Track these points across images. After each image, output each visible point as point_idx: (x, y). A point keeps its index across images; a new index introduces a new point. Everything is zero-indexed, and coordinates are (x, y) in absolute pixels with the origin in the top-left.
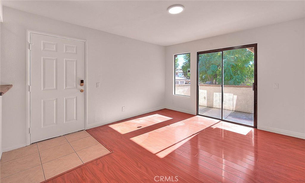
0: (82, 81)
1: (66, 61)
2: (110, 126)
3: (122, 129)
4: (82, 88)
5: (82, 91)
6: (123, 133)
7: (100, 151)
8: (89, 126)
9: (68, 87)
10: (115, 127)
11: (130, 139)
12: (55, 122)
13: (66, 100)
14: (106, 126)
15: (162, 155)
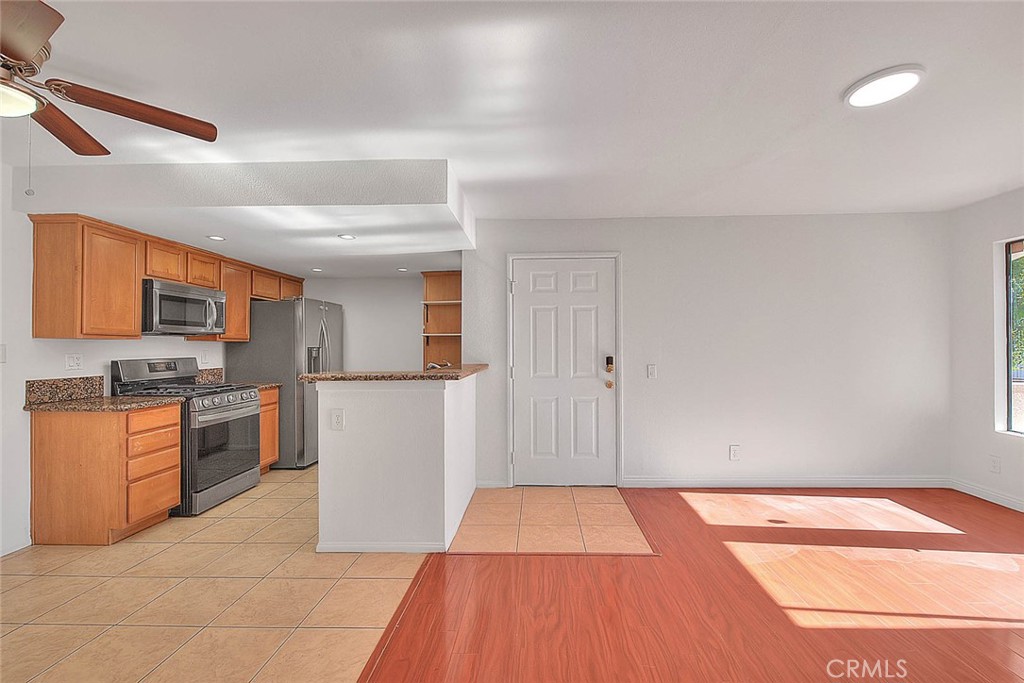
0: (609, 361)
1: (575, 311)
2: (684, 495)
3: (713, 511)
4: (610, 377)
5: (609, 385)
6: (710, 520)
7: (631, 541)
8: (629, 480)
9: (578, 374)
10: (696, 501)
11: (726, 543)
12: (554, 451)
13: (575, 404)
14: (672, 493)
15: (804, 620)
